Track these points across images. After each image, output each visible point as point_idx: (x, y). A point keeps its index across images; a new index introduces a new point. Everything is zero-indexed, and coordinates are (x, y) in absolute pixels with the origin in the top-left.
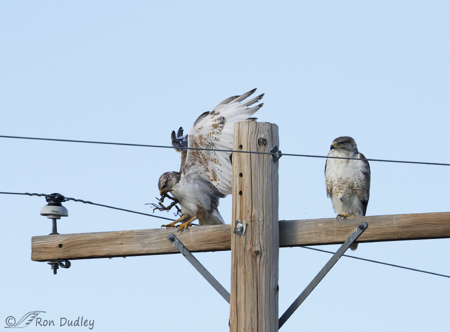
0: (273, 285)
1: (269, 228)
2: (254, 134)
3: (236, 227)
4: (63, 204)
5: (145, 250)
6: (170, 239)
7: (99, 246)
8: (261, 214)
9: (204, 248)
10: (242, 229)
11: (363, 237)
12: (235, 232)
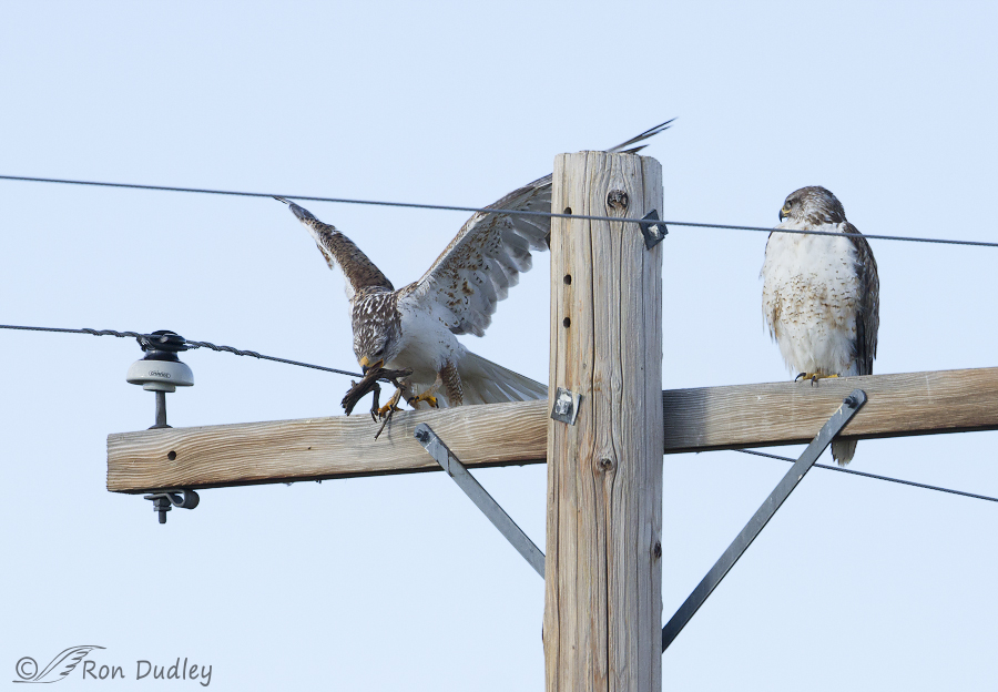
0: (645, 544)
1: (634, 406)
2: (598, 180)
3: (556, 403)
4: (180, 355)
5: (363, 463)
6: (419, 436)
7: (260, 454)
8: (616, 372)
9: (495, 456)
10: (570, 408)
11: (856, 427)
12: (555, 416)
